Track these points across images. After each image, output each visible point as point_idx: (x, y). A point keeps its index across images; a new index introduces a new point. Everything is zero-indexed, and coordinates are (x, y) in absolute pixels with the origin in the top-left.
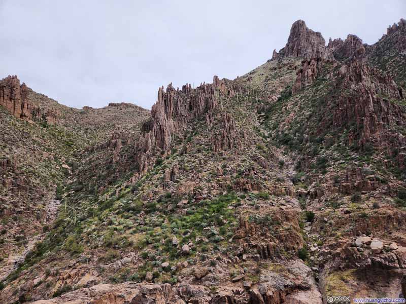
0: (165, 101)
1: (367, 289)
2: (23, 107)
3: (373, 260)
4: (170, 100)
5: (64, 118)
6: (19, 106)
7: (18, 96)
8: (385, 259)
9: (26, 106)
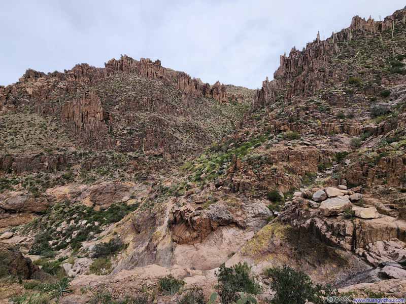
0: (287, 64)
1: (288, 256)
2: (223, 97)
3: (313, 223)
4: (291, 62)
5: (248, 97)
6: (221, 97)
7: (220, 92)
8: (330, 228)
9: (224, 96)
